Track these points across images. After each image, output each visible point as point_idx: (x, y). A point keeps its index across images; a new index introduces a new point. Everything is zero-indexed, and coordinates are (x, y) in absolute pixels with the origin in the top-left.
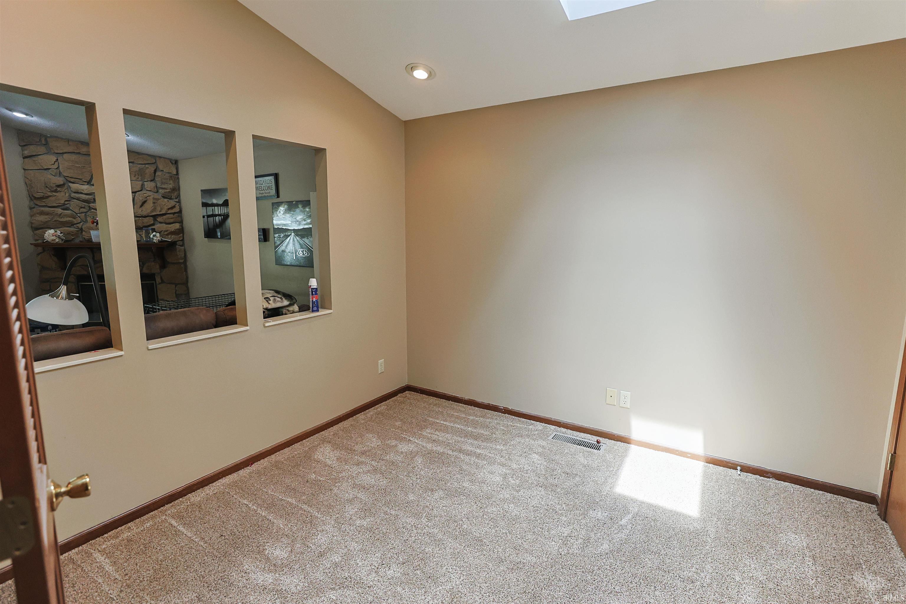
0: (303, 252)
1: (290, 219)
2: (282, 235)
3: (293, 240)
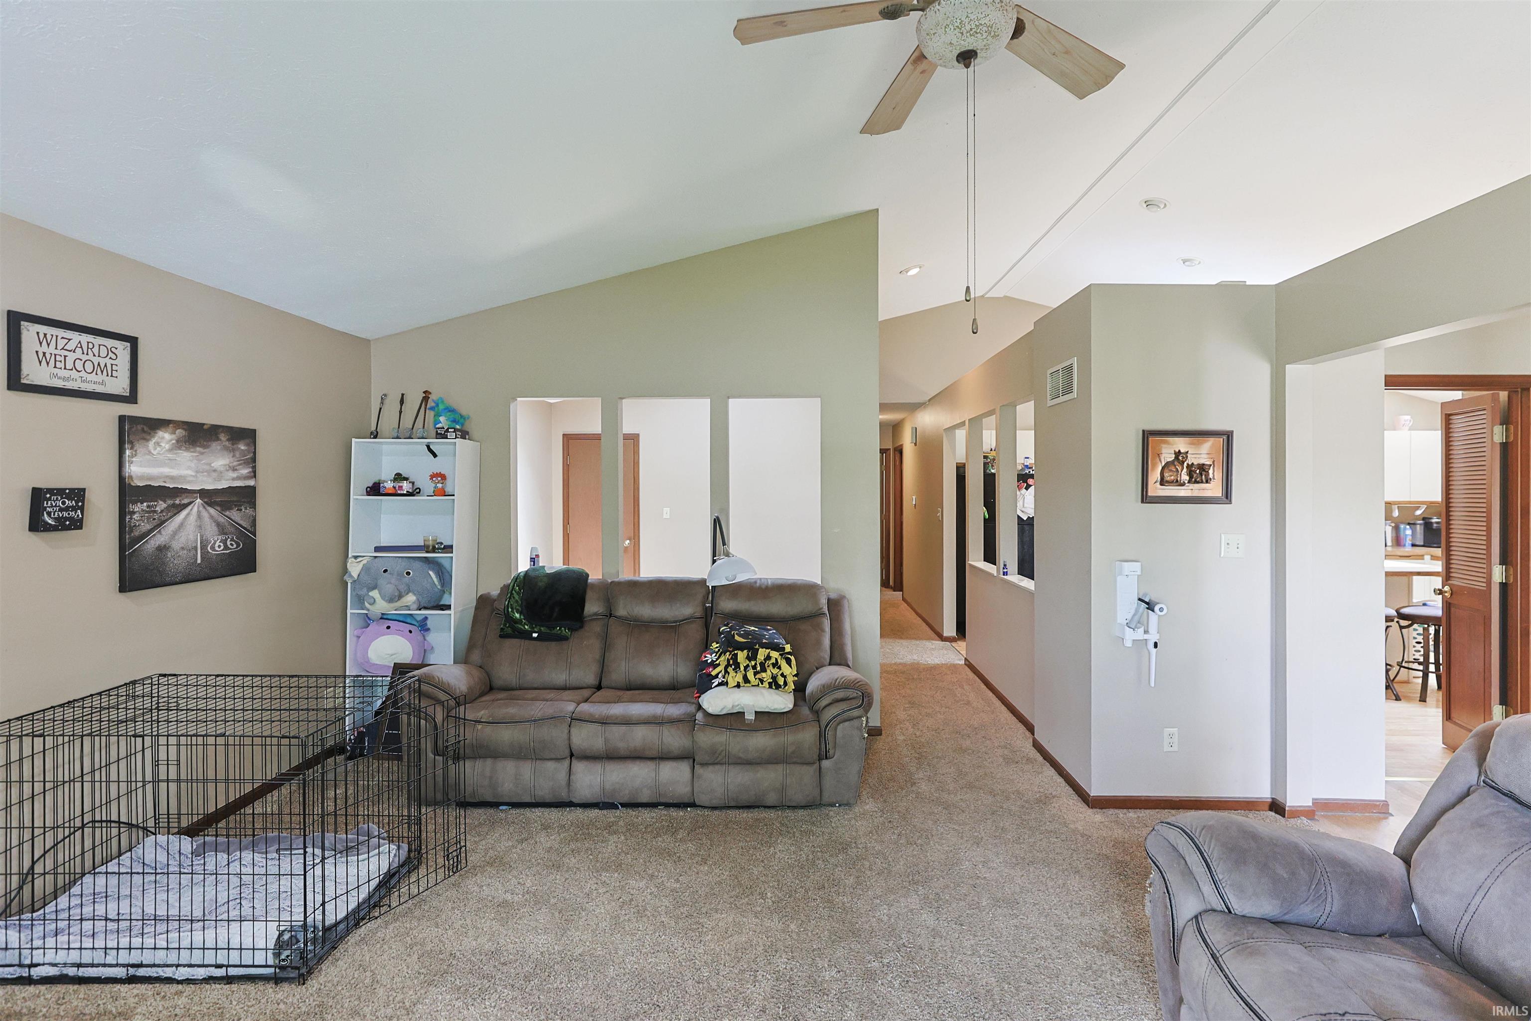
0: (224, 542)
1: (193, 465)
2: (161, 506)
3: (199, 516)
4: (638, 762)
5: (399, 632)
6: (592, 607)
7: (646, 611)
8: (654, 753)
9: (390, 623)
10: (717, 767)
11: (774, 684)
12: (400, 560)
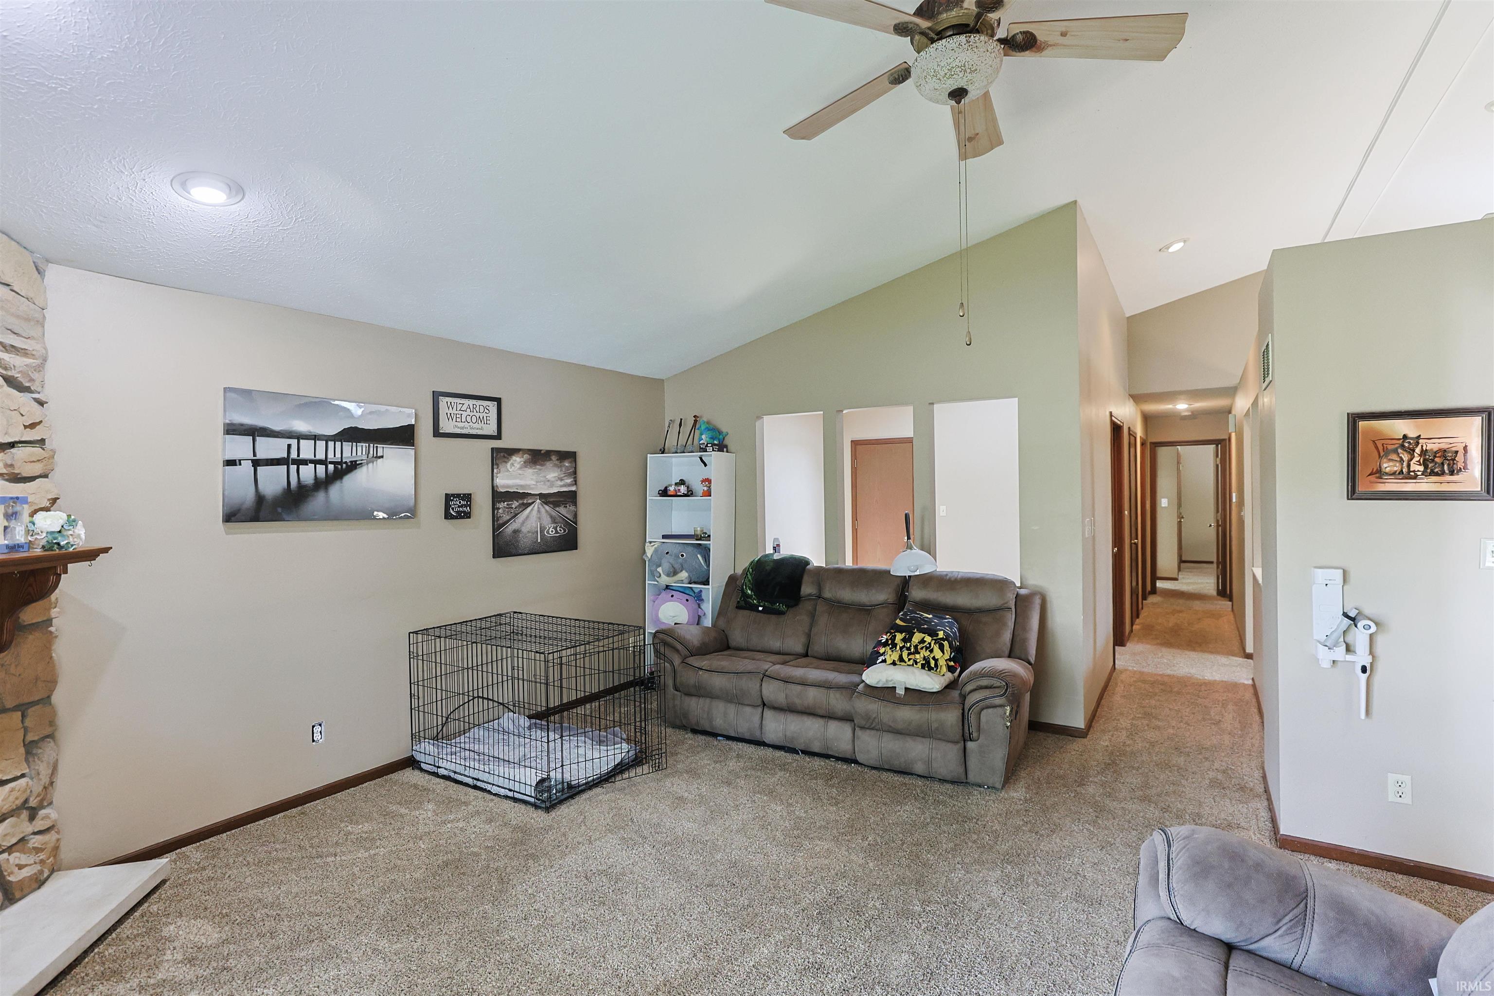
0: (555, 528)
1: (534, 477)
2: (515, 504)
3: (539, 511)
4: (811, 718)
5: (679, 600)
6: (807, 589)
7: (847, 595)
8: (821, 712)
9: (674, 593)
10: (873, 732)
11: (926, 665)
12: (678, 545)
